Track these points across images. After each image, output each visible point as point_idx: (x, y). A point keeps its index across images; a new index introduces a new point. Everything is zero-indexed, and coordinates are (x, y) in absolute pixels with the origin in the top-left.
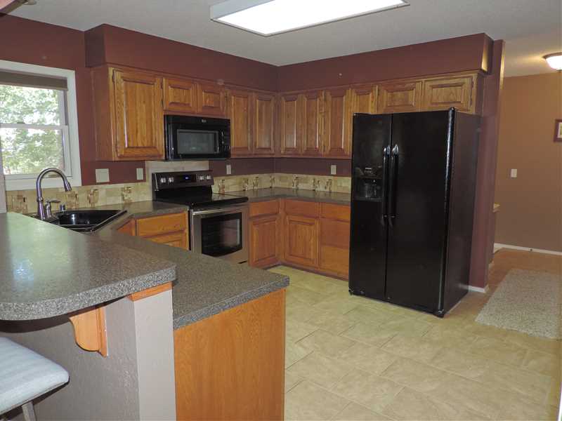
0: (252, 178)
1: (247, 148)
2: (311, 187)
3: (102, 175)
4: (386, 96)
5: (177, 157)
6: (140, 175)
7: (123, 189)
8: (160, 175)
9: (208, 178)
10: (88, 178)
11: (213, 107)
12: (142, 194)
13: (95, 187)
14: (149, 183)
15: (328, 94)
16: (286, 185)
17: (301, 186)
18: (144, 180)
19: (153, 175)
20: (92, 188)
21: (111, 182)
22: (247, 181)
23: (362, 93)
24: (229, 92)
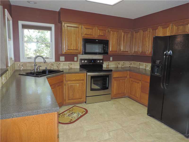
0: (121, 63)
1: (117, 51)
2: (144, 68)
3: (62, 58)
4: (175, 28)
5: (86, 53)
6: (75, 59)
7: (69, 64)
8: (81, 60)
9: (101, 61)
10: (57, 59)
11: (103, 36)
12: (76, 66)
13: (60, 62)
14: (79, 62)
15: (151, 28)
16: (135, 66)
17: (141, 67)
18: (77, 61)
19: (80, 59)
20: (58, 63)
21: (65, 61)
22: (119, 64)
23: (165, 27)
24: (110, 30)
